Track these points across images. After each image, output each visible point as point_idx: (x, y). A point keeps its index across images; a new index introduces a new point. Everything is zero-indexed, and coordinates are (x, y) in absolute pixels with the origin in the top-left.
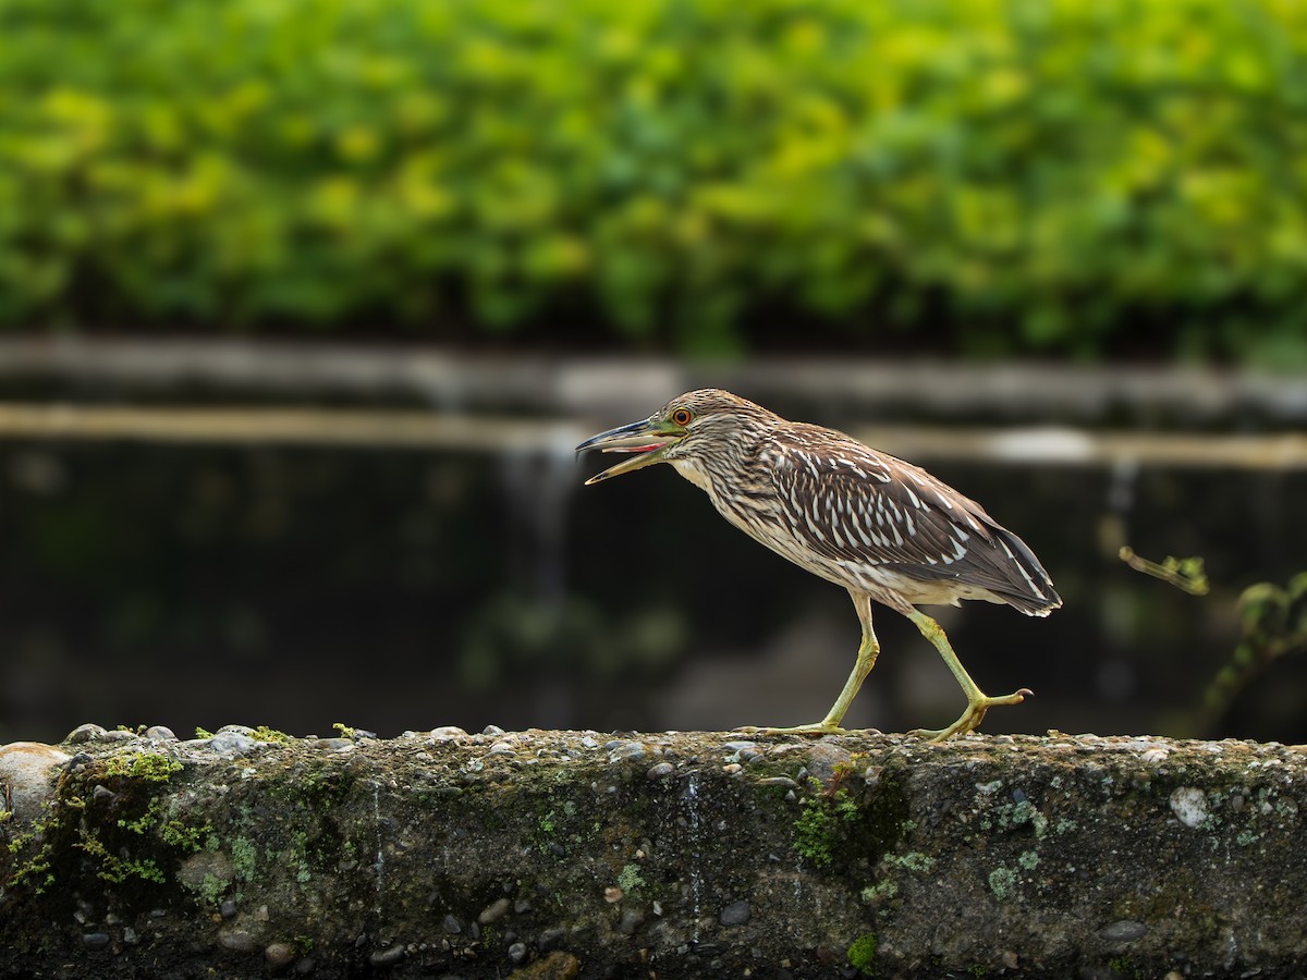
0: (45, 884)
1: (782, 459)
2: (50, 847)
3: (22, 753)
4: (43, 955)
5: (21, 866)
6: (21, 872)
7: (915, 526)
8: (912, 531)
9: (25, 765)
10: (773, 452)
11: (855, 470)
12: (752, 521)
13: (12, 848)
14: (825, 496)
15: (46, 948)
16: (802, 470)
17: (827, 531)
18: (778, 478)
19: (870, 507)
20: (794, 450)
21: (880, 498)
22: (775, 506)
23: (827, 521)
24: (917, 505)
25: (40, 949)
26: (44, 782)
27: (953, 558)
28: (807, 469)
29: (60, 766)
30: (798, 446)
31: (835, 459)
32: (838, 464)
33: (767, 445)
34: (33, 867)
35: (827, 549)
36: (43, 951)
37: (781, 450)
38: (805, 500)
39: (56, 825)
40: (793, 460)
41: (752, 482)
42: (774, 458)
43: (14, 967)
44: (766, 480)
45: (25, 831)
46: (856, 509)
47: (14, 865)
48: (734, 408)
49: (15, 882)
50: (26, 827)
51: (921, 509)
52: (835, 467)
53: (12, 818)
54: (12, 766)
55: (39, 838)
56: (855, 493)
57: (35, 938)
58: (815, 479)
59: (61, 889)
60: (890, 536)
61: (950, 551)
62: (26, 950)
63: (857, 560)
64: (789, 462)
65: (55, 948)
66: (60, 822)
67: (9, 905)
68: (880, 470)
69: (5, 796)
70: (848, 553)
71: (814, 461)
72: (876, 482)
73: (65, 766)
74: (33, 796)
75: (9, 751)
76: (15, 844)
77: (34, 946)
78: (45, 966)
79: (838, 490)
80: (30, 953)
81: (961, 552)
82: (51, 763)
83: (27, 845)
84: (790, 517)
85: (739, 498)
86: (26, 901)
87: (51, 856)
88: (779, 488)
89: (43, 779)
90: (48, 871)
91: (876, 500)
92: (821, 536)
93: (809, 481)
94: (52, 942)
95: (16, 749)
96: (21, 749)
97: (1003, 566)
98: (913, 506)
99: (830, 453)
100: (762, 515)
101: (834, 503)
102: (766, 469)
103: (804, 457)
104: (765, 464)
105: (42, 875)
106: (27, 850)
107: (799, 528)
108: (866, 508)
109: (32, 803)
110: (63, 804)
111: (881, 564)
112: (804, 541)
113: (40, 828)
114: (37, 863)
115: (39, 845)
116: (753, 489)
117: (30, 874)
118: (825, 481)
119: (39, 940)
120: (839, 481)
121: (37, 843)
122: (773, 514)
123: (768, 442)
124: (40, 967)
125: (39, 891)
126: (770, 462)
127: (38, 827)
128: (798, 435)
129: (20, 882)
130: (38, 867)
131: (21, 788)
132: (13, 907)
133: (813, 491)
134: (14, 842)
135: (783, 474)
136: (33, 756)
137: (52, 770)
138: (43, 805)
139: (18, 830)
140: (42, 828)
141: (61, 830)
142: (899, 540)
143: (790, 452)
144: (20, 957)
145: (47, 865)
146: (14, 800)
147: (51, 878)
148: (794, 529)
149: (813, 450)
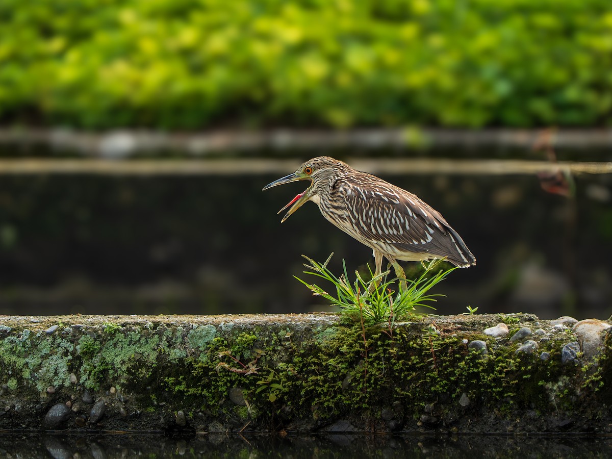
0: (600, 386)
1: (350, 191)
2: (602, 368)
3: (588, 324)
4: (599, 420)
5: (588, 378)
6: (588, 381)
7: (409, 225)
8: (408, 228)
9: (589, 330)
10: (345, 187)
11: (383, 198)
12: (337, 220)
13: (583, 369)
14: (369, 209)
15: (600, 416)
16: (359, 197)
17: (368, 226)
18: (348, 200)
19: (389, 215)
20: (355, 187)
21: (394, 211)
22: (346, 213)
23: (369, 221)
24: (411, 215)
25: (598, 417)
26: (598, 338)
27: (426, 241)
28: (361, 196)
29: (606, 330)
30: (357, 184)
31: (374, 191)
32: (375, 194)
33: (343, 184)
34: (594, 378)
35: (368, 235)
36: (599, 418)
37: (349, 186)
38: (360, 211)
39: (605, 358)
40: (355, 192)
41: (335, 201)
42: (346, 190)
43: (585, 426)
44: (341, 201)
45: (589, 361)
46: (383, 216)
47: (585, 377)
48: (332, 165)
49: (585, 386)
50: (590, 359)
51: (413, 217)
52: (374, 196)
53: (583, 355)
54: (583, 331)
55: (596, 364)
56: (383, 209)
57: (594, 412)
58: (365, 201)
59: (607, 388)
60: (398, 230)
61: (425, 237)
62: (591, 417)
63: (382, 240)
64: (353, 192)
65: (605, 416)
66: (606, 357)
67: (582, 396)
68: (395, 198)
69: (580, 345)
70: (378, 237)
71: (364, 192)
72: (393, 203)
73: (608, 330)
74: (593, 345)
75: (582, 323)
76: (585, 368)
77: (594, 416)
78: (600, 425)
79: (375, 207)
80: (593, 419)
81: (430, 239)
82: (602, 329)
83: (590, 368)
84: (352, 219)
85: (331, 210)
86: (590, 394)
87: (602, 373)
88: (348, 205)
89: (597, 336)
90: (601, 380)
91: (392, 212)
92: (366, 229)
93: (362, 202)
94: (603, 414)
95: (585, 323)
96: (587, 323)
97: (449, 246)
98: (409, 215)
99: (372, 189)
100: (341, 217)
101: (373, 213)
102: (342, 195)
103: (360, 190)
104: (341, 192)
105: (598, 382)
106: (590, 371)
107: (356, 224)
108: (388, 216)
109: (593, 348)
110: (607, 348)
111: (392, 243)
112: (358, 231)
113: (597, 360)
114: (595, 376)
115: (596, 368)
116: (336, 204)
117: (592, 382)
118: (369, 202)
119: (597, 413)
120: (376, 203)
121: (596, 367)
122: (344, 216)
123: (343, 182)
124: (597, 425)
125: (597, 390)
126: (344, 192)
127: (596, 359)
128: (357, 179)
129: (588, 386)
130: (596, 379)
131: (587, 341)
132: (584, 397)
133: (364, 207)
134: (585, 366)
135: (350, 198)
136: (593, 325)
137: (602, 332)
138: (598, 349)
139: (586, 361)
140: (598, 360)
141: (607, 361)
142: (401, 232)
143: (354, 187)
144: (588, 421)
145: (600, 377)
146: (584, 347)
147: (602, 383)
148: (354, 225)
149: (364, 187)
